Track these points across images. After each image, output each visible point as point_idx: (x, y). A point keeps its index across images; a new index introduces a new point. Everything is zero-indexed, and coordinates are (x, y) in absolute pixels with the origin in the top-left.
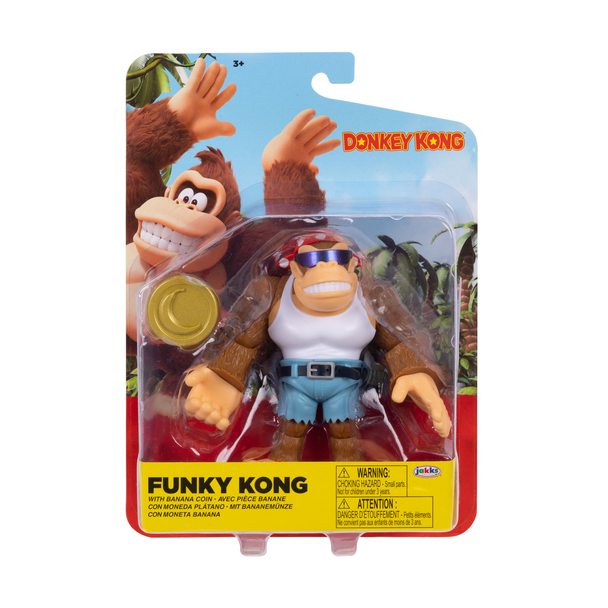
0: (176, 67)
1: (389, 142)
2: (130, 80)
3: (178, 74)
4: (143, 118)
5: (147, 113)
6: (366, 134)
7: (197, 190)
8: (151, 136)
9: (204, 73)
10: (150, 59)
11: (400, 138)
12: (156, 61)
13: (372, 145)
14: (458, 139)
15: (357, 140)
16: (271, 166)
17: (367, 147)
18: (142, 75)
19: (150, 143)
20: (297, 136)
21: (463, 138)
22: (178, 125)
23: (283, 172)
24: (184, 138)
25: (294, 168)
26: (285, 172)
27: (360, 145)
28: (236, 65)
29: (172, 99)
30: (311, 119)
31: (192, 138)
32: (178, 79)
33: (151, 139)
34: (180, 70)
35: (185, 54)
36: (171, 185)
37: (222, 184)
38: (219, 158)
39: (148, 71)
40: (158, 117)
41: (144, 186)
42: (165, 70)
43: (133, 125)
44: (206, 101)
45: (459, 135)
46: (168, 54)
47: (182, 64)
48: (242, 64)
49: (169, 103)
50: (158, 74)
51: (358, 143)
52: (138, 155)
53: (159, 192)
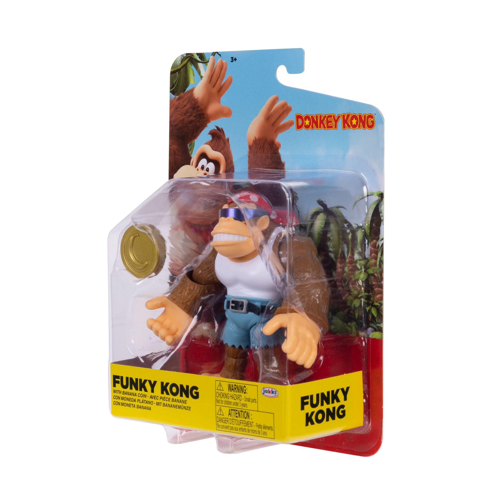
0: (198, 63)
1: (325, 122)
2: (172, 74)
3: (200, 69)
4: (179, 104)
5: (181, 100)
6: (310, 116)
7: (209, 160)
8: (183, 117)
9: (214, 68)
10: (184, 57)
11: (332, 119)
12: (187, 59)
13: (314, 124)
14: (371, 119)
15: (305, 121)
16: (252, 142)
17: (311, 126)
18: (179, 70)
19: (183, 123)
20: (268, 118)
21: (374, 119)
22: (199, 109)
23: (259, 147)
24: (202, 119)
25: (266, 143)
26: (260, 146)
27: (306, 124)
28: (232, 60)
29: (195, 88)
30: (276, 103)
31: (207, 119)
32: (199, 73)
33: (183, 120)
34: (200, 65)
35: (203, 53)
36: (194, 156)
37: (224, 156)
38: (222, 135)
39: (182, 67)
40: (188, 103)
41: (179, 156)
42: (192, 66)
43: (173, 109)
44: (215, 90)
45: (371, 116)
46: (194, 53)
47: (202, 61)
48: (235, 59)
49: (194, 91)
50: (188, 69)
51: (305, 123)
52: (175, 132)
53: (187, 161)
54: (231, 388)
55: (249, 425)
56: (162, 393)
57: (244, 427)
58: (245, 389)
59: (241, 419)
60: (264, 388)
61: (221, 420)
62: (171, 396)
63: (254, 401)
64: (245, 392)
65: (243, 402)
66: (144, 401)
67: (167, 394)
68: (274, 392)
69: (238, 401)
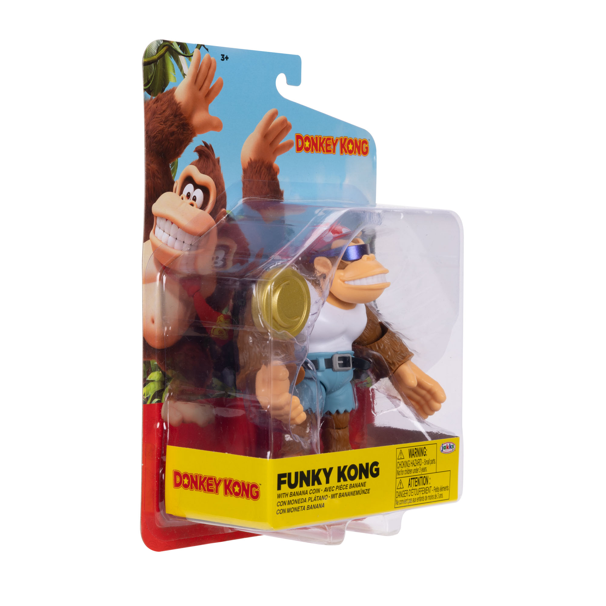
0: (179, 56)
1: (324, 145)
2: (146, 66)
3: (181, 64)
4: (157, 107)
5: (159, 102)
6: (310, 136)
7: (196, 186)
8: (162, 127)
9: (199, 64)
10: (161, 45)
11: (331, 142)
12: (165, 48)
13: (314, 147)
14: (365, 145)
15: (305, 142)
16: (247, 164)
18: (155, 61)
19: (162, 134)
20: (265, 135)
21: (368, 145)
22: (181, 117)
23: (256, 171)
24: (186, 131)
25: (263, 167)
26: (257, 170)
27: (306, 147)
28: (223, 59)
29: (177, 89)
30: (275, 118)
31: (192, 132)
32: (181, 69)
33: (162, 130)
34: (182, 59)
35: (186, 44)
36: (178, 180)
37: (214, 181)
38: (211, 154)
39: (159, 58)
40: (167, 108)
41: (159, 180)
42: (171, 58)
43: (149, 114)
44: (202, 94)
45: (365, 142)
46: (173, 42)
47: (184, 53)
48: (227, 58)
49: (175, 93)
50: (167, 62)
51: (305, 145)
52: (154, 147)
53: (169, 187)
54: (411, 454)
55: (427, 492)
56: (339, 481)
57: (422, 496)
58: (425, 450)
59: (420, 487)
60: (443, 445)
61: (400, 495)
62: (349, 482)
63: (433, 462)
64: (425, 454)
65: (423, 466)
66: (316, 498)
67: (345, 480)
68: (452, 447)
69: (418, 467)
